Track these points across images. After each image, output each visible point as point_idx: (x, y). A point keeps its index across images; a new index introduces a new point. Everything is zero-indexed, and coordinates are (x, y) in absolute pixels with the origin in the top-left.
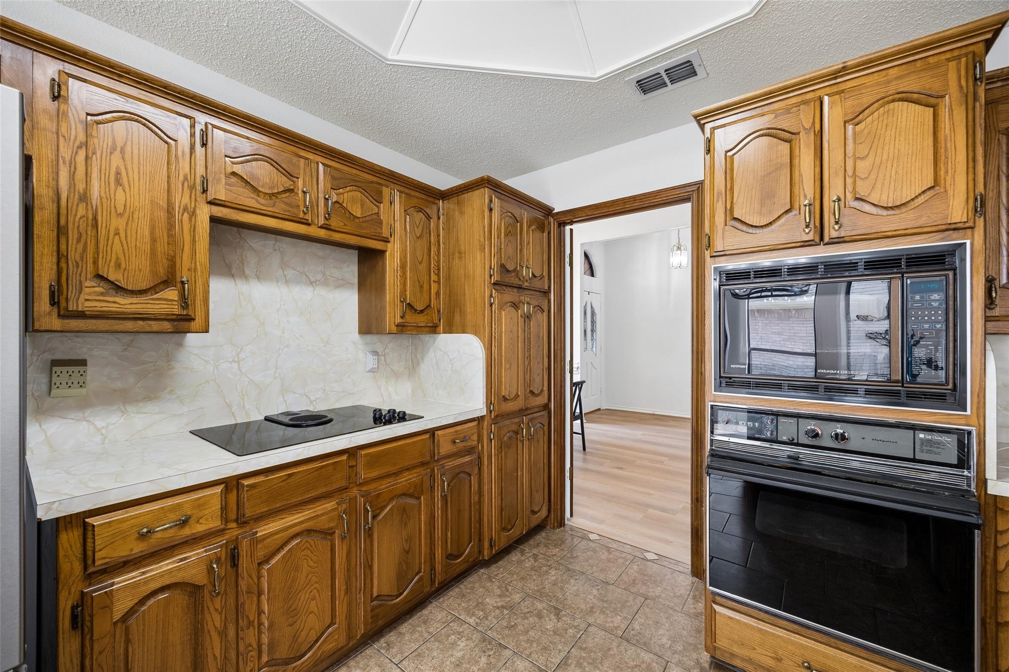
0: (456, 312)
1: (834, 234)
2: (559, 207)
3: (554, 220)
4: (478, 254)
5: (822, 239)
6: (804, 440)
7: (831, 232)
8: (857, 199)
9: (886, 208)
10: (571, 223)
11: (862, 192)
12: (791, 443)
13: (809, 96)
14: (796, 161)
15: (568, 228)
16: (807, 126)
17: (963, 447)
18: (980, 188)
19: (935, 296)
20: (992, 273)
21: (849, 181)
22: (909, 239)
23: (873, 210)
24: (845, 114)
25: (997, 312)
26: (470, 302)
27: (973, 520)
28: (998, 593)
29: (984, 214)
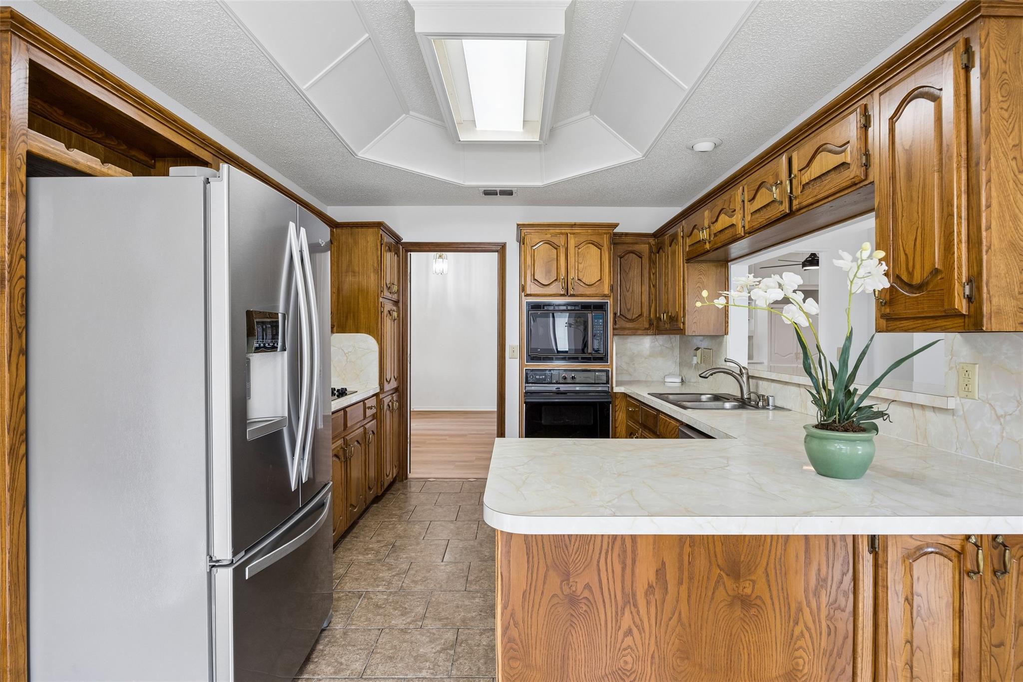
0: (349, 317)
1: (572, 293)
2: (406, 239)
3: (403, 248)
4: (372, 275)
5: (567, 294)
6: (561, 381)
7: (571, 292)
8: (579, 280)
9: (587, 285)
10: (411, 251)
11: (580, 278)
12: (557, 383)
13: (563, 231)
14: (559, 258)
15: (409, 253)
16: (563, 244)
17: (608, 376)
18: (612, 283)
19: (601, 321)
20: (616, 311)
21: (576, 271)
22: (594, 298)
23: (584, 285)
24: (575, 244)
25: (617, 327)
26: (363, 310)
27: (609, 400)
28: (616, 428)
29: (613, 292)
